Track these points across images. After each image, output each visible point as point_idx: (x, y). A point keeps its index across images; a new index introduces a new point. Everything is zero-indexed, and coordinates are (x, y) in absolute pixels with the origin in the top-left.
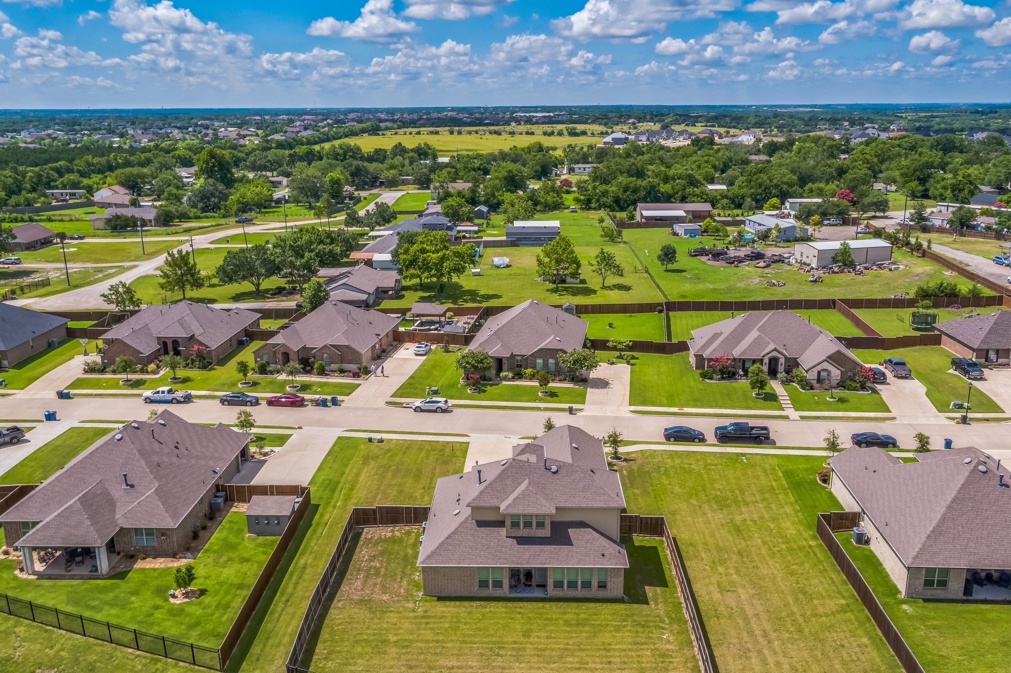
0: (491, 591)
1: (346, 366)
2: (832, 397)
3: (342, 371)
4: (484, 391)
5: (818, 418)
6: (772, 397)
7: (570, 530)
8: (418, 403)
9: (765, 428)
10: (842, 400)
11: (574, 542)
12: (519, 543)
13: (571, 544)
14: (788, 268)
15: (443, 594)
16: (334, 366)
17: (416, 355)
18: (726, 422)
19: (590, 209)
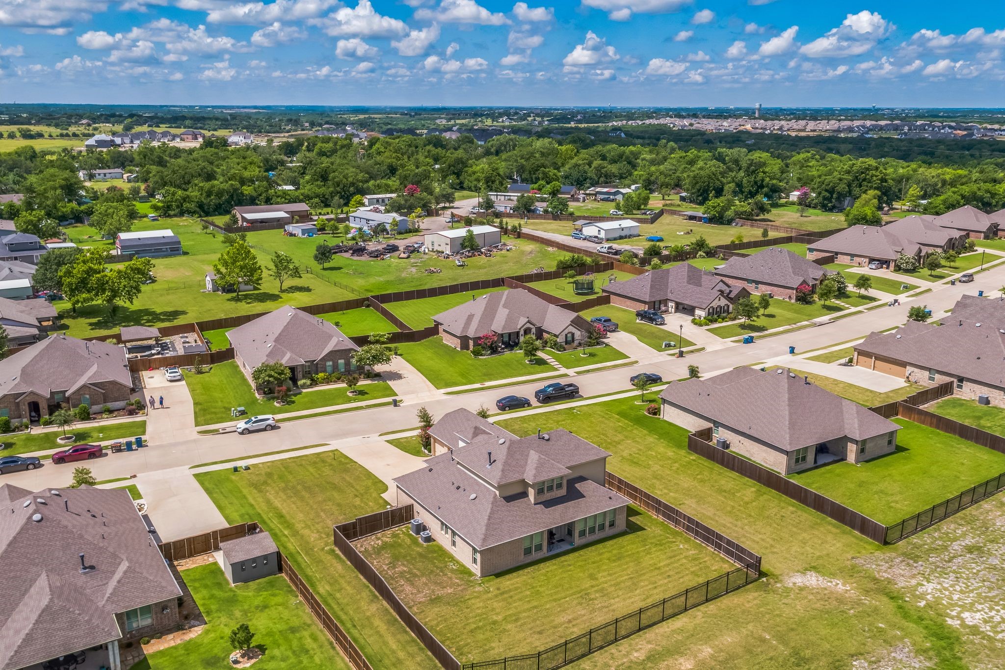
0: (535, 556)
1: (111, 405)
2: (584, 354)
3: (110, 411)
4: (293, 402)
5: (588, 371)
6: (541, 362)
7: (576, 485)
8: (242, 425)
9: (571, 385)
10: (592, 355)
11: (585, 494)
12: (546, 507)
13: (584, 497)
14: (426, 257)
15: (497, 571)
16: (95, 408)
17: (171, 381)
18: (541, 386)
19: (170, 216)
